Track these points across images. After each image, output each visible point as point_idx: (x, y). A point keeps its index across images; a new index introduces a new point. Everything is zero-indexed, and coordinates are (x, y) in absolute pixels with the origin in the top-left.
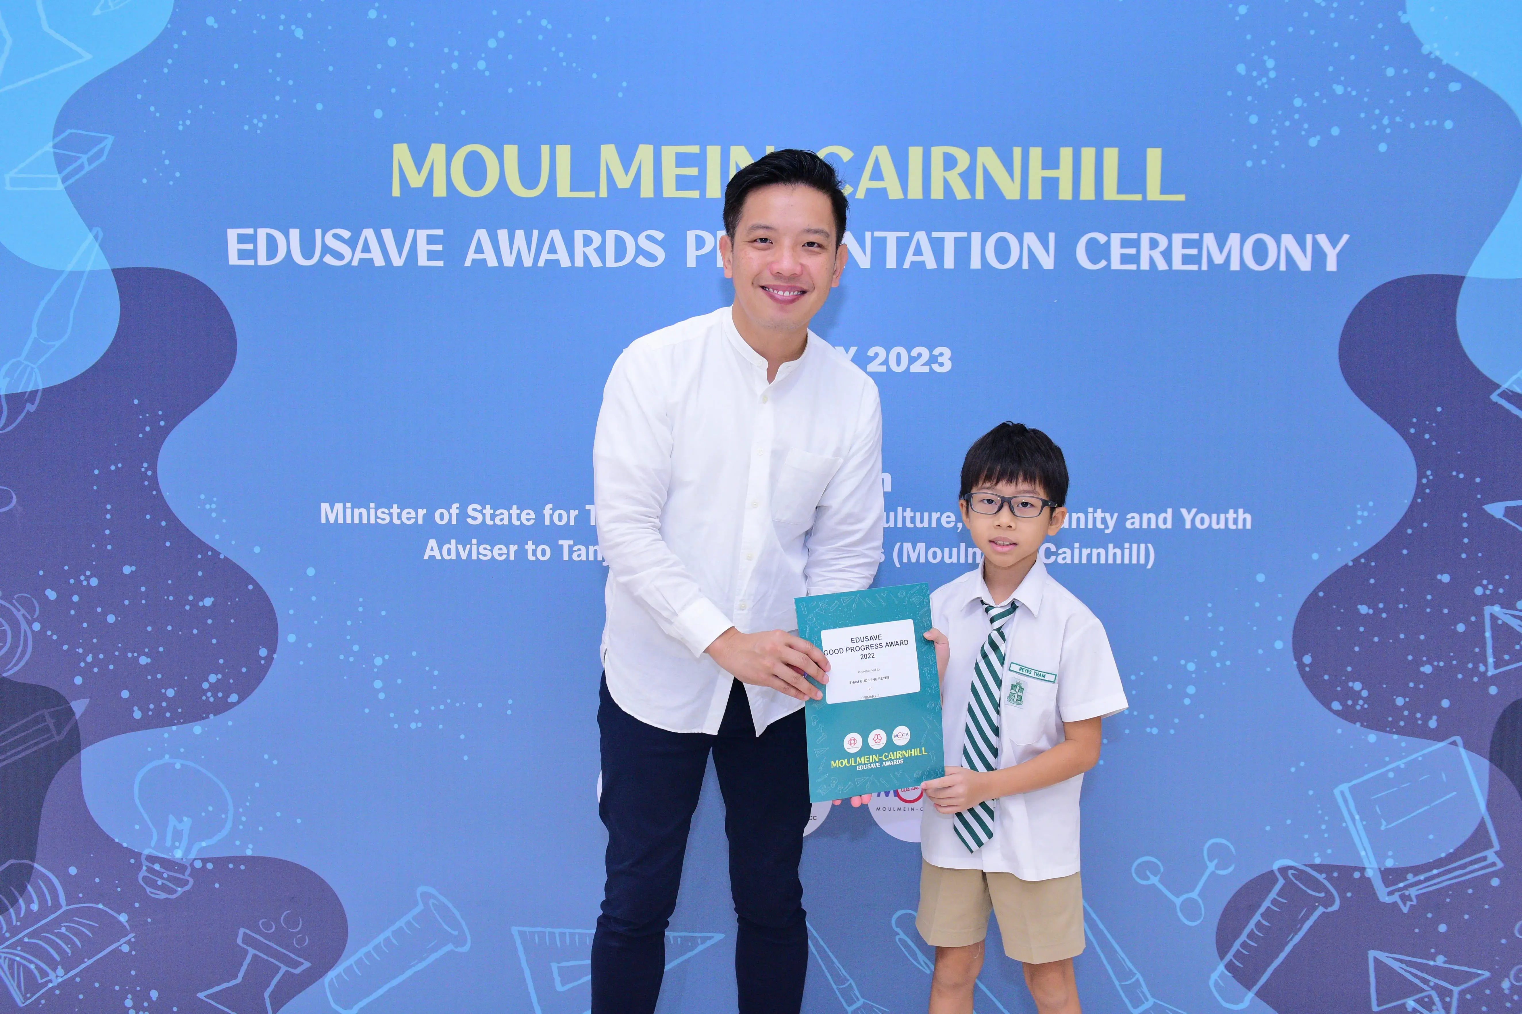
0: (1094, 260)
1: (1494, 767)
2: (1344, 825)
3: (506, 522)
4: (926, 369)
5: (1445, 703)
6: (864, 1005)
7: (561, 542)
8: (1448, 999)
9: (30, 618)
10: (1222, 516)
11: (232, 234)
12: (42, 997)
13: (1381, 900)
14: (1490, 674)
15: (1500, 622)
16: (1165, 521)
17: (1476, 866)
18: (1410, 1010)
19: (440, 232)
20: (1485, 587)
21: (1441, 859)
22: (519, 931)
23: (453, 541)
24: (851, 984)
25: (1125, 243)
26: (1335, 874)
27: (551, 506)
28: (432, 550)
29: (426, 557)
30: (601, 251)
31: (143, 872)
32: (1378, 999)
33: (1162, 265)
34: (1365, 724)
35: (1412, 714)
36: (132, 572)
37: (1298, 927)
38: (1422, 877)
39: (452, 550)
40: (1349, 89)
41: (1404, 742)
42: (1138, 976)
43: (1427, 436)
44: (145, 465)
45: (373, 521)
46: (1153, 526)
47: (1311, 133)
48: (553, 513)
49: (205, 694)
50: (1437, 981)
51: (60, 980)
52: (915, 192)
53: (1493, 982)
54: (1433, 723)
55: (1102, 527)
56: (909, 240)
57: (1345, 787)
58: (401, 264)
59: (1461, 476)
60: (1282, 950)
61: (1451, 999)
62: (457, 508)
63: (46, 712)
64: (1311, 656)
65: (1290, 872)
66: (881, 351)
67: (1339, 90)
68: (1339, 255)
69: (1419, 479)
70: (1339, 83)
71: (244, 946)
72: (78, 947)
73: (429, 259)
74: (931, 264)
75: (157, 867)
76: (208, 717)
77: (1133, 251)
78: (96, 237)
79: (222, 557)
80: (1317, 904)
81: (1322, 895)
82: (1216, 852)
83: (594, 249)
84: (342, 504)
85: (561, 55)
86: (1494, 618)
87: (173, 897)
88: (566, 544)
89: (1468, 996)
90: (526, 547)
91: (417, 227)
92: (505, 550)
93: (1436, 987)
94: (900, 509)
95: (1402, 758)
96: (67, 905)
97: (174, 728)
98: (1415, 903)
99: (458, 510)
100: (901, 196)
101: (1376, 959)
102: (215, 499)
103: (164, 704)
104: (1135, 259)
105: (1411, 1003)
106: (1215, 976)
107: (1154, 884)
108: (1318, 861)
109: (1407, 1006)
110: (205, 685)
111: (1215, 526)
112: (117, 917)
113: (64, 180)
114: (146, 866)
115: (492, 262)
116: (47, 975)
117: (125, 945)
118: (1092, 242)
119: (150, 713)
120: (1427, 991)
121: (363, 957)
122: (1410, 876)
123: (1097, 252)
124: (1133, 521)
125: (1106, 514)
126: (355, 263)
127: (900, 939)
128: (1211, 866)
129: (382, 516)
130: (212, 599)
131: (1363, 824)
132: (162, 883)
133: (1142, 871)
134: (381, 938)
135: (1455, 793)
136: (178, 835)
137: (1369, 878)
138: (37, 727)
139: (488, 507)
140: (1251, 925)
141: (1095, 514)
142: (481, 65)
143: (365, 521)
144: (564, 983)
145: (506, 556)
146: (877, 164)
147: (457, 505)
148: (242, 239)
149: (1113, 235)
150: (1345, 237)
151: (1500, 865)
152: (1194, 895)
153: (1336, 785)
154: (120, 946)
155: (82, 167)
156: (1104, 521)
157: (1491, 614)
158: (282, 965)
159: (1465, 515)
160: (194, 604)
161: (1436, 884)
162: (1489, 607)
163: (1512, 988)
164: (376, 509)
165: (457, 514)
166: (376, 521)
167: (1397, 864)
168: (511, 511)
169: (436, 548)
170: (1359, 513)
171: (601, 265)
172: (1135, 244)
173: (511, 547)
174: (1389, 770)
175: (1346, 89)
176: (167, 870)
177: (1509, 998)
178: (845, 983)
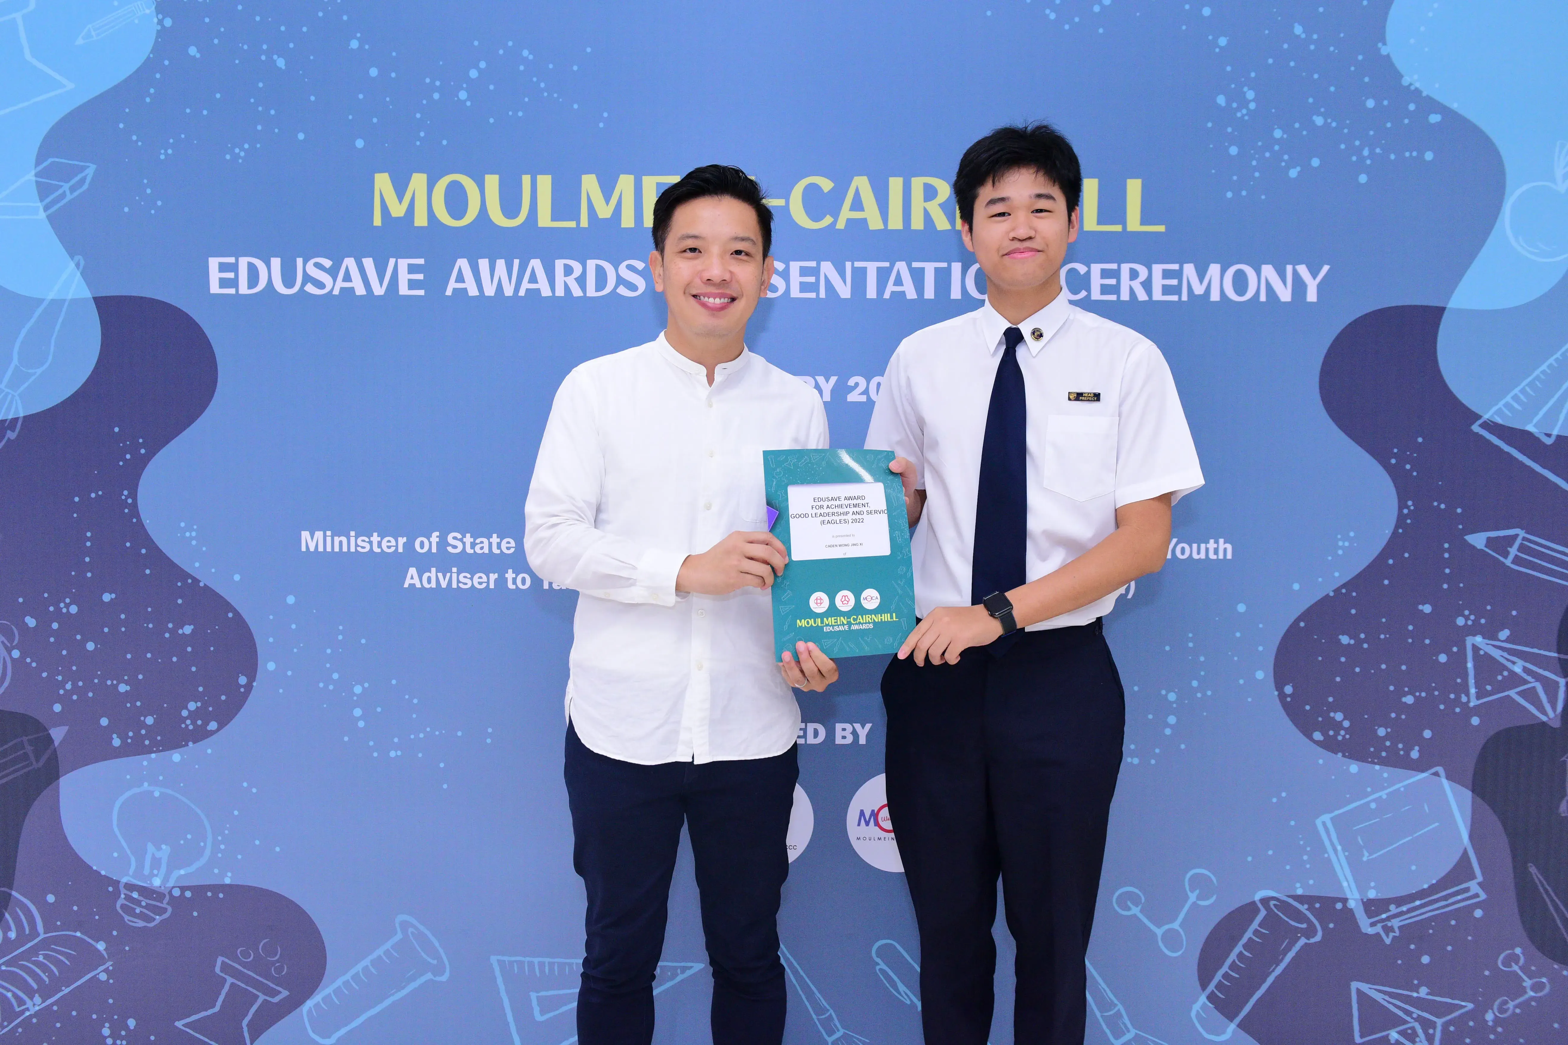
1: (1476, 798)
2: (1326, 855)
3: (486, 550)
5: (1427, 734)
6: (844, 1036)
8: (1431, 1031)
9: (9, 645)
10: (1203, 546)
11: (214, 263)
12: (17, 1026)
13: (1364, 931)
14: (1472, 704)
15: (1482, 653)
17: (1459, 897)
18: (1393, 1041)
19: (421, 261)
20: (1467, 618)
21: (1424, 889)
22: (498, 960)
23: (433, 570)
24: (831, 1014)
25: (1105, 274)
26: (1317, 905)
28: (412, 578)
29: (406, 585)
30: (582, 281)
31: (122, 900)
32: (1361, 1031)
33: (1142, 296)
34: (1347, 754)
35: (1394, 745)
36: (112, 599)
37: (1281, 957)
38: (1404, 908)
39: (433, 579)
41: (1386, 773)
42: (1120, 1006)
43: (1408, 467)
44: (126, 493)
45: (353, 549)
47: (1291, 165)
49: (184, 723)
50: (1420, 1013)
51: (37, 1008)
52: (896, 222)
53: (1477, 1014)
54: (1415, 754)
56: (889, 270)
57: (1326, 818)
58: (382, 293)
59: (1443, 506)
60: (1264, 981)
61: (1435, 1030)
62: (437, 537)
63: (25, 739)
64: (1292, 686)
65: (1272, 903)
66: (861, 381)
67: (1319, 121)
68: (1320, 287)
69: (1400, 509)
70: (1319, 114)
71: (223, 975)
72: (55, 975)
73: (410, 288)
74: (911, 294)
75: (135, 895)
76: (188, 745)
77: (1113, 282)
78: (78, 265)
79: (202, 584)
80: (1299, 935)
81: (1304, 926)
82: (1196, 881)
83: (575, 279)
84: (322, 532)
85: (542, 85)
86: (1476, 649)
87: (152, 925)
89: (1452, 1028)
90: (507, 575)
91: (397, 257)
92: (485, 579)
93: (1419, 1019)
95: (1385, 788)
96: (45, 933)
97: (153, 755)
98: (1397, 934)
99: (438, 538)
100: (883, 227)
101: (1358, 990)
102: (195, 527)
103: (143, 732)
104: (1115, 289)
105: (1394, 1035)
106: (1196, 1007)
107: (1135, 916)
108: (1300, 892)
109: (1390, 1037)
110: (185, 713)
111: (1195, 556)
112: (96, 946)
113: (46, 209)
114: (124, 894)
115: (473, 291)
116: (25, 1004)
117: (102, 973)
118: (1073, 273)
119: (129, 741)
120: (1410, 1022)
121: (342, 986)
122: (1392, 907)
123: (1078, 282)
126: (336, 292)
127: (880, 970)
128: (1192, 897)
129: (363, 545)
130: (192, 627)
131: (1345, 856)
132: (141, 911)
133: (1122, 902)
134: (359, 967)
135: (1437, 824)
136: (156, 863)
137: (1352, 909)
138: (16, 755)
139: (468, 535)
140: (1233, 956)
142: (463, 95)
143: (345, 549)
144: (543, 1013)
145: (486, 584)
146: (857, 193)
147: (437, 534)
148: (223, 267)
149: (1093, 266)
150: (1326, 268)
151: (1483, 896)
152: (1176, 925)
153: (1318, 817)
154: (98, 974)
155: (63, 195)
157: (1474, 646)
158: (260, 994)
159: (1446, 545)
160: (173, 632)
161: (1417, 915)
162: (1471, 637)
163: (1497, 1020)
164: (356, 538)
165: (437, 542)
166: (356, 549)
167: (1379, 895)
168: (491, 540)
169: (416, 576)
170: (1340, 543)
171: (582, 294)
172: (1116, 274)
173: (491, 575)
174: (1371, 800)
175: (1326, 120)
176: (146, 898)
177: (1493, 1030)
178: (825, 1014)
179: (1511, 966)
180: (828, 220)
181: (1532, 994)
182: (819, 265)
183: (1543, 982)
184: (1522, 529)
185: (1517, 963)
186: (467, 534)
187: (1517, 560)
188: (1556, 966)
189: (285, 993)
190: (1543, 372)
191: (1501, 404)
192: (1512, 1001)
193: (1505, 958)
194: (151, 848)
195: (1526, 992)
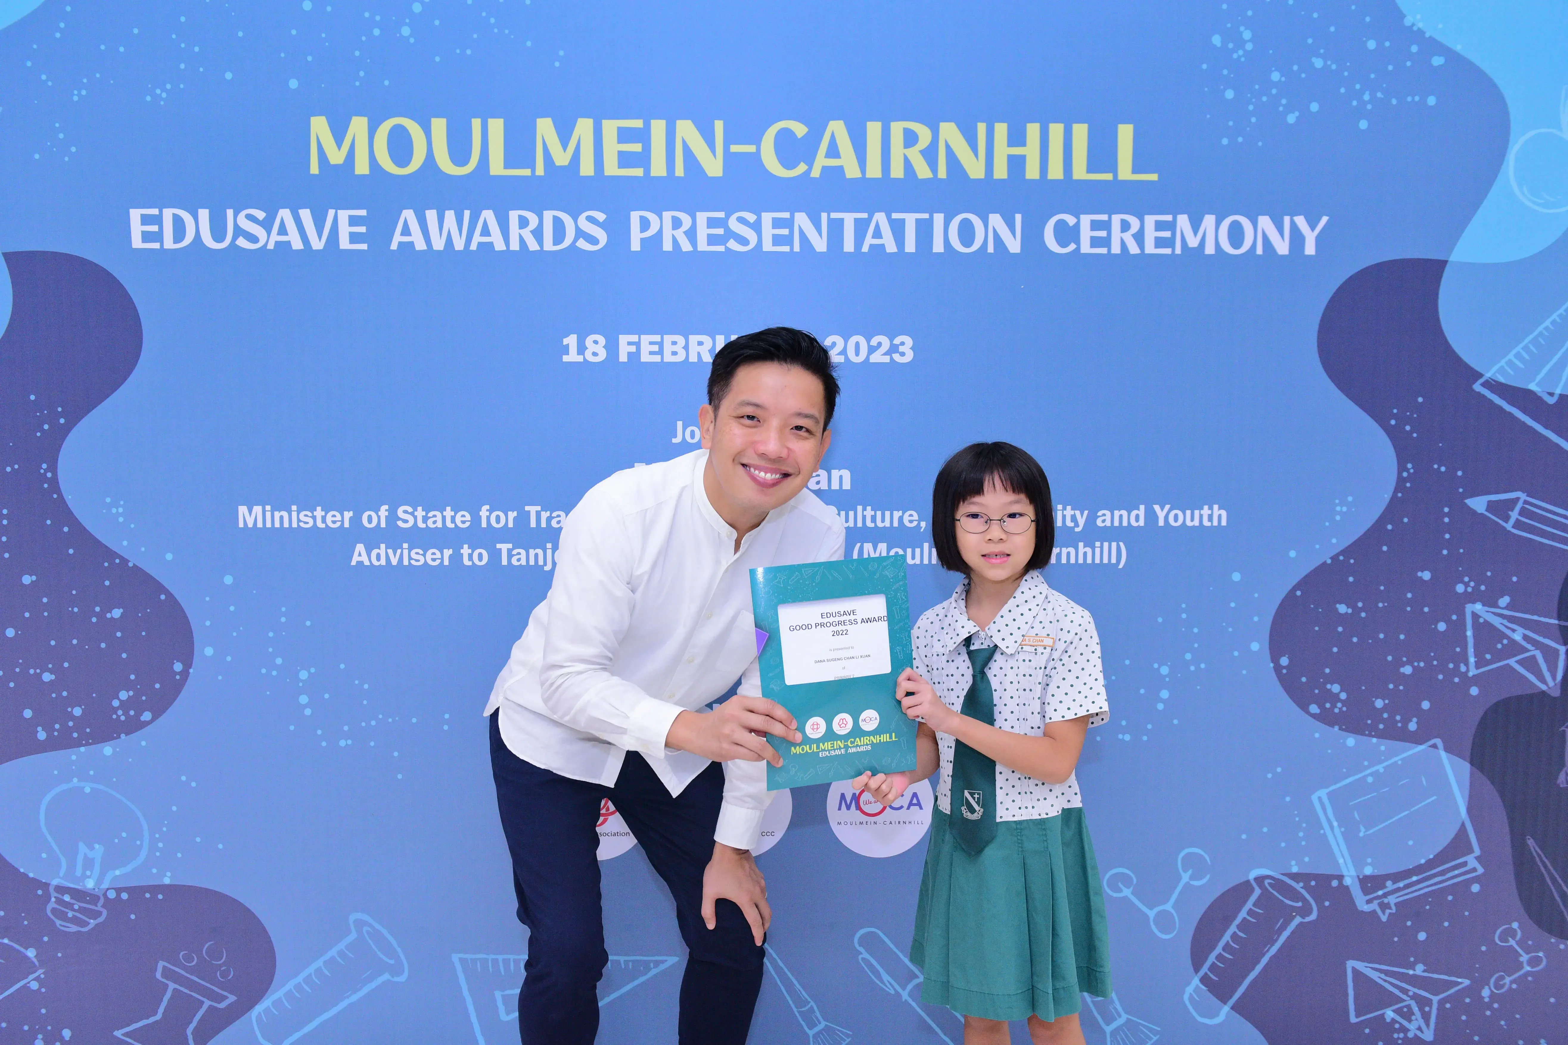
0: (1063, 245)
1: (1475, 770)
2: (1322, 832)
3: (439, 524)
4: (887, 359)
5: (1426, 705)
6: (827, 1029)
7: (498, 546)
10: (1197, 512)
11: (135, 215)
13: (1360, 908)
14: (1471, 674)
15: (1481, 621)
16: (1137, 518)
17: (1456, 872)
18: (1388, 1020)
19: (363, 213)
20: (1467, 585)
21: (1421, 864)
22: (461, 959)
23: (383, 546)
24: (812, 1006)
25: (1095, 225)
27: (488, 507)
28: (360, 555)
29: (353, 563)
30: (538, 234)
31: (52, 904)
32: (1356, 1010)
33: (1134, 249)
34: (1344, 727)
35: (1392, 717)
36: (32, 582)
37: (1275, 937)
38: (1401, 884)
39: (382, 556)
40: (1329, 63)
41: (1384, 746)
43: (1408, 428)
44: (44, 466)
45: (295, 525)
46: (1125, 524)
47: (1289, 109)
48: (490, 514)
49: (116, 713)
50: (1416, 990)
52: (874, 170)
53: (1474, 991)
54: (1413, 726)
55: (1072, 525)
56: (868, 221)
57: (1323, 793)
58: (322, 248)
59: (1443, 469)
60: (1258, 962)
61: (1431, 1007)
62: (386, 510)
64: (1289, 658)
65: (1267, 881)
66: (839, 340)
67: (1318, 63)
68: (1318, 238)
69: (1400, 472)
70: (1319, 56)
71: (164, 980)
73: (351, 242)
74: (891, 247)
75: (67, 898)
76: (120, 738)
77: (1103, 234)
79: (131, 565)
80: (1294, 914)
81: (1300, 904)
82: (1190, 861)
83: (531, 231)
84: (261, 507)
85: (492, 20)
86: (1475, 616)
87: (85, 929)
88: (504, 547)
89: (1448, 1006)
90: (462, 551)
91: (337, 208)
92: (438, 555)
93: (1415, 997)
94: (860, 508)
95: (1381, 762)
97: (82, 749)
98: (1394, 910)
99: (387, 512)
100: (860, 176)
101: (1354, 970)
102: (122, 503)
103: (71, 724)
104: (1105, 242)
105: (1389, 1014)
106: (1189, 990)
107: (1126, 897)
108: (1295, 869)
109: (1386, 1016)
110: (116, 703)
111: (1189, 523)
112: (25, 953)
114: (55, 897)
115: (420, 245)
117: (33, 982)
118: (1061, 224)
119: (56, 734)
120: (1406, 1001)
121: (293, 990)
122: (1389, 883)
123: (1067, 234)
124: (1105, 518)
125: (1075, 511)
126: (271, 246)
127: (863, 959)
128: (1186, 877)
129: (306, 520)
130: (121, 610)
131: (1341, 831)
132: (74, 916)
133: (1114, 884)
134: (311, 969)
135: (1435, 798)
136: (89, 863)
137: (1347, 886)
139: (420, 508)
140: (1227, 937)
141: (1064, 511)
142: (406, 31)
143: (286, 525)
144: (508, 1014)
145: (440, 560)
146: (833, 139)
147: (386, 507)
148: (146, 220)
149: (1082, 216)
150: (1325, 219)
151: (1480, 870)
152: (1168, 907)
153: (1313, 793)
154: (29, 983)
156: (1074, 518)
157: (1473, 612)
158: (205, 1000)
159: (1446, 510)
160: (101, 616)
161: (1416, 891)
162: (1470, 605)
163: (1492, 996)
164: (299, 512)
165: (386, 516)
166: (298, 525)
167: (1376, 871)
168: (445, 513)
169: (364, 553)
170: (1338, 508)
171: (539, 248)
172: (1106, 226)
173: (445, 551)
174: (1368, 774)
175: (1325, 62)
176: (78, 901)
177: (1489, 1006)
178: (805, 1006)
179: (1507, 941)
180: (802, 168)
181: (1529, 968)
182: (792, 216)
183: (1541, 957)
184: (1524, 493)
185: (1514, 938)
186: (418, 508)
187: (1518, 525)
188: (1553, 940)
189: (232, 998)
190: (1546, 328)
191: (1503, 363)
192: (1509, 977)
193: (1502, 932)
194: (82, 848)
195: (1523, 967)
